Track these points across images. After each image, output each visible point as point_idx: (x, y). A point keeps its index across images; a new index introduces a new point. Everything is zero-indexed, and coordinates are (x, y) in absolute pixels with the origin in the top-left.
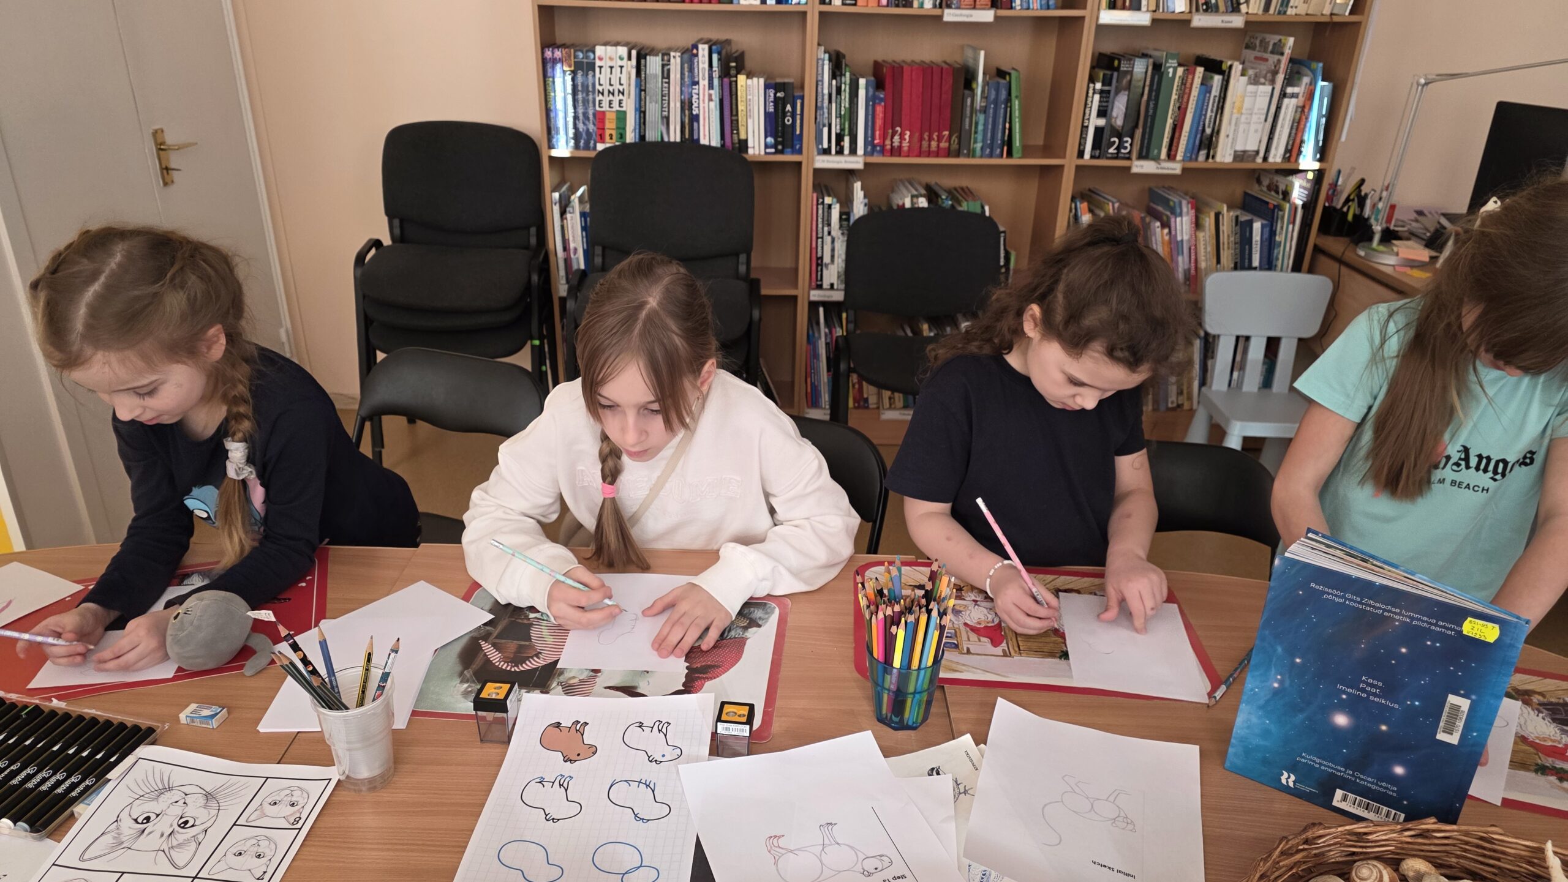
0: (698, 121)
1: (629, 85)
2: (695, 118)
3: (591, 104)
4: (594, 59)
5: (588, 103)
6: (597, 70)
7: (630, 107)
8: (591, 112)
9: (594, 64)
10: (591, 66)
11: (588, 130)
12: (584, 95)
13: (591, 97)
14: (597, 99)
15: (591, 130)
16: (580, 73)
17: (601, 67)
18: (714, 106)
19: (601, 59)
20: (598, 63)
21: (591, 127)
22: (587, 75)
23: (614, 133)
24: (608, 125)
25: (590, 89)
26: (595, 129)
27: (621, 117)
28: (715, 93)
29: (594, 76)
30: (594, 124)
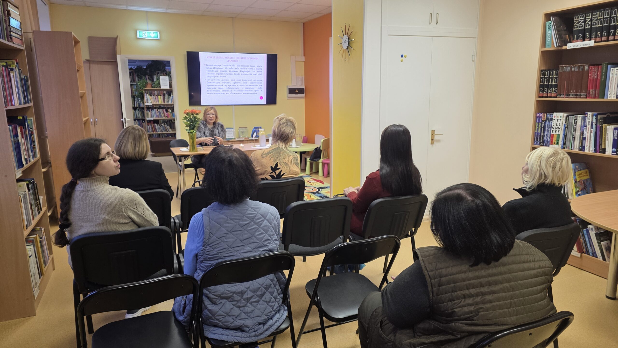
0: (585, 140)
1: (562, 126)
2: (584, 139)
3: (549, 132)
4: (553, 117)
5: (549, 131)
6: (553, 120)
7: (561, 133)
8: (549, 134)
9: (552, 118)
10: (551, 119)
11: (547, 140)
12: (548, 128)
13: (550, 129)
14: (552, 130)
15: (548, 140)
16: (547, 121)
17: (554, 120)
18: (593, 135)
19: (555, 117)
20: (554, 118)
21: (549, 139)
22: (550, 122)
23: (555, 141)
24: (554, 139)
25: (550, 127)
26: (550, 140)
27: (558, 136)
28: (593, 130)
29: (552, 122)
30: (550, 138)
